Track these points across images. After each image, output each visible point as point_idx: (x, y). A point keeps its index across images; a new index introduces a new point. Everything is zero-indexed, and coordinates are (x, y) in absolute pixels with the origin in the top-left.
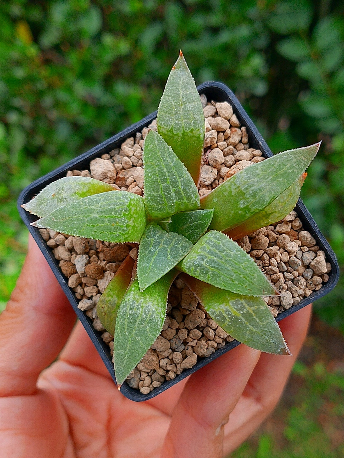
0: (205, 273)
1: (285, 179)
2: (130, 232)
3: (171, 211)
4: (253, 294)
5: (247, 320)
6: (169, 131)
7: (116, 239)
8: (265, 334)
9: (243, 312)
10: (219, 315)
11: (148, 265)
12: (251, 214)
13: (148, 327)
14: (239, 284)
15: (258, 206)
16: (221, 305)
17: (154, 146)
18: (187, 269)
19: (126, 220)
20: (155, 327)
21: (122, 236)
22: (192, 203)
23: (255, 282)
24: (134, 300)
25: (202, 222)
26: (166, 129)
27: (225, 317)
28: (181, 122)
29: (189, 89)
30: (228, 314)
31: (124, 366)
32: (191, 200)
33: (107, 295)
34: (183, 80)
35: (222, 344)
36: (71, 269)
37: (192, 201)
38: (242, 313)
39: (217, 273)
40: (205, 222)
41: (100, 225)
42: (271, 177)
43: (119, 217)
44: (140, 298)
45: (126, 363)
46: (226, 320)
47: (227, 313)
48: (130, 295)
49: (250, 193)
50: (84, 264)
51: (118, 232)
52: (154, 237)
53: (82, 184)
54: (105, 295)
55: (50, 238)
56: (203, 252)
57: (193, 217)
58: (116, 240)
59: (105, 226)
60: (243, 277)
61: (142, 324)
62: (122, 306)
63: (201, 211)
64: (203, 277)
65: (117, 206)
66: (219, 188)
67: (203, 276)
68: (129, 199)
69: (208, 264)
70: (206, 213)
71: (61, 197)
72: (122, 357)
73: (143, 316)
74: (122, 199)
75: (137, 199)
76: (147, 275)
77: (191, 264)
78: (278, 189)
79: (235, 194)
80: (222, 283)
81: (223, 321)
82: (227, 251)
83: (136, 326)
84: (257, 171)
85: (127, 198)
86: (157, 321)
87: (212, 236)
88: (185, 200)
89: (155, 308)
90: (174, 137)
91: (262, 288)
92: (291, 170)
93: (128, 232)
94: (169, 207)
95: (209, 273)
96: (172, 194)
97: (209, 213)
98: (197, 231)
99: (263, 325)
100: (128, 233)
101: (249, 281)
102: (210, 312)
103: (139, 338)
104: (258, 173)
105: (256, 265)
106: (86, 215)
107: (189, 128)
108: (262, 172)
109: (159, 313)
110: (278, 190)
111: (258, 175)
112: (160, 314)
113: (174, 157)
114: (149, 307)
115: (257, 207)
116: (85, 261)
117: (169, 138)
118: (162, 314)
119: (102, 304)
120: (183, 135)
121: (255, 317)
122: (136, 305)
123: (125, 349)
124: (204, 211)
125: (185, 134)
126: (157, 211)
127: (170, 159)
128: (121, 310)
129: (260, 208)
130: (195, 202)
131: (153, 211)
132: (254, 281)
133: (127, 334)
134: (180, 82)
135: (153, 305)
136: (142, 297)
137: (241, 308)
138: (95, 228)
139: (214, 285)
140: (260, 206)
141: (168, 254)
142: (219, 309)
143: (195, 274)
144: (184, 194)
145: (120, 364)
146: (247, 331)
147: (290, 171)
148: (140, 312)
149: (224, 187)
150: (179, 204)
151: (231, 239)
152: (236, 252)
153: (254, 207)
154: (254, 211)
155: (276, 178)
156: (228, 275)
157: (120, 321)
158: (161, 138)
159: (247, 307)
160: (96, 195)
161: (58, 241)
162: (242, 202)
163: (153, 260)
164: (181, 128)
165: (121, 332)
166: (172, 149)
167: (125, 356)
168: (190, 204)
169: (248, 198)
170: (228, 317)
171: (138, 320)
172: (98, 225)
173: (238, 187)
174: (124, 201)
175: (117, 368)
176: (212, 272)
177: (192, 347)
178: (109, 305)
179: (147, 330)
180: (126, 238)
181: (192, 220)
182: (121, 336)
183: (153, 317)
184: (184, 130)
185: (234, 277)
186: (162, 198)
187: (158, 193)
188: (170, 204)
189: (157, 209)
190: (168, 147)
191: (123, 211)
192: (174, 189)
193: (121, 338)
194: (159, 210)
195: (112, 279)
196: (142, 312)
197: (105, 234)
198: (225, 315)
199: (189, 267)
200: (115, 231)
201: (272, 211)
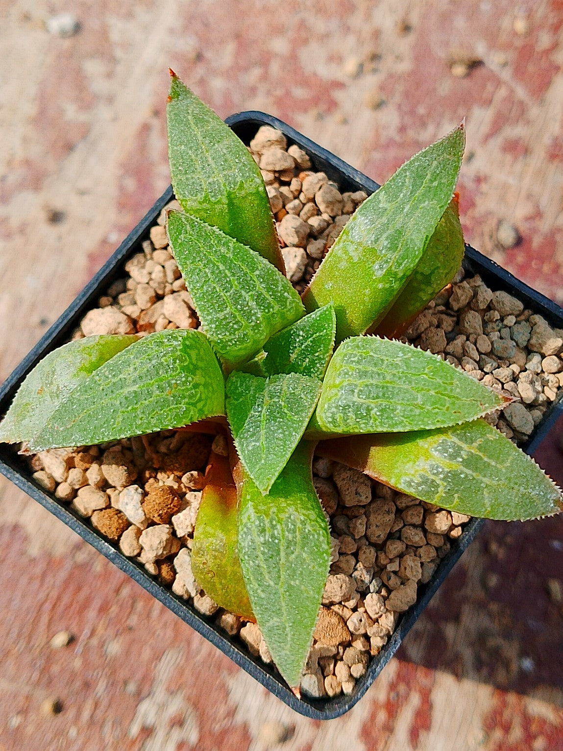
0: (365, 414)
1: (432, 200)
2: (203, 397)
3: (259, 335)
4: (465, 417)
5: (476, 469)
6: (203, 202)
7: (184, 418)
8: (516, 484)
9: (463, 458)
10: (423, 482)
11: (258, 444)
12: (401, 281)
13: (305, 555)
14: (434, 408)
15: (408, 261)
16: (417, 463)
17: (188, 234)
18: (329, 422)
19: (188, 376)
20: (317, 548)
21: (192, 408)
22: (289, 307)
23: (461, 395)
24: (259, 515)
25: (321, 334)
26: (197, 199)
27: (434, 481)
28: (219, 178)
29: (208, 122)
30: (437, 474)
31: (291, 647)
32: (286, 303)
33: (202, 536)
34: (193, 111)
35: (445, 547)
36: (117, 521)
37: (288, 304)
38: (461, 460)
39: (387, 405)
40: (325, 331)
41: (147, 402)
42: (409, 206)
43: (175, 376)
44: (270, 508)
45: (292, 640)
46: (438, 485)
47: (435, 471)
48: (247, 510)
49: (385, 244)
50: (138, 503)
51: (183, 403)
52: (248, 394)
53: (84, 349)
54: (200, 538)
55: (57, 484)
56: (347, 380)
57: (301, 333)
58: (184, 420)
59: (154, 400)
60: (437, 393)
61: (293, 553)
62: (242, 536)
63: (311, 315)
64: (364, 423)
65: (164, 358)
66: (326, 262)
67: (364, 421)
68: (180, 339)
69: (364, 397)
70: (321, 314)
71: (56, 388)
72: (280, 632)
73: (288, 537)
74: (167, 343)
75: (192, 334)
76: (263, 461)
77: (334, 410)
78: (429, 221)
79: (360, 259)
80: (402, 421)
81: (433, 489)
82: (387, 360)
83: (283, 561)
84: (381, 205)
85: (176, 338)
86: (316, 536)
87: (350, 348)
88: (277, 308)
89: (303, 514)
90: (215, 209)
91: (477, 401)
92: (437, 182)
93: (200, 397)
94: (253, 330)
95: (373, 412)
96: (249, 304)
97: (327, 312)
98: (317, 354)
99: (507, 468)
100: (200, 400)
101: (449, 397)
102: (403, 485)
103: (297, 582)
104: (382, 208)
105: (449, 363)
106: (114, 396)
107: (235, 183)
108: (390, 204)
109: (313, 521)
110: (429, 223)
111: (386, 210)
112: (317, 522)
113: (229, 241)
114: (292, 517)
115: (405, 264)
116: (138, 497)
117: (207, 213)
118: (319, 520)
119: (201, 557)
120: (228, 199)
121: (486, 459)
122: (266, 522)
123: (279, 613)
124: (316, 313)
125: (233, 196)
126: (235, 344)
127: (224, 245)
128: (243, 544)
129: (412, 266)
130: (294, 305)
131: (228, 348)
132: (458, 393)
133: (272, 583)
134: (189, 117)
135: (297, 510)
136: (271, 505)
137: (455, 452)
138: (139, 413)
139: (389, 430)
140: (410, 260)
141: (286, 411)
142: (416, 471)
143: (347, 425)
144: (271, 295)
145: (280, 647)
146: (483, 490)
147: (435, 184)
148: (280, 532)
149: (334, 256)
150: (269, 318)
151: (385, 337)
152: (405, 355)
153: (401, 268)
154: (404, 275)
155: (416, 204)
156: (408, 400)
157: (249, 564)
158: (194, 218)
159: (465, 446)
160: (119, 354)
161: (74, 482)
162: (377, 267)
163: (263, 432)
164: (222, 187)
165: (259, 585)
166: (220, 230)
167: (285, 628)
168: (287, 311)
169: (385, 255)
170: (441, 479)
171: (282, 548)
172: (142, 404)
173: (360, 244)
174: (171, 345)
175: (278, 658)
176: (376, 407)
177: (395, 573)
178: (213, 553)
179: (305, 560)
180: (200, 410)
181: (301, 338)
182: (263, 591)
183: (307, 531)
184: (228, 189)
185: (419, 400)
186: (235, 317)
187: (225, 312)
188: (253, 324)
189: (234, 342)
190: (212, 229)
191: (178, 361)
192: (250, 294)
193: (263, 595)
194: (238, 343)
195: (200, 503)
196: (283, 530)
197: (161, 414)
198: (433, 477)
199: (333, 417)
200: (176, 404)
201: (432, 268)
